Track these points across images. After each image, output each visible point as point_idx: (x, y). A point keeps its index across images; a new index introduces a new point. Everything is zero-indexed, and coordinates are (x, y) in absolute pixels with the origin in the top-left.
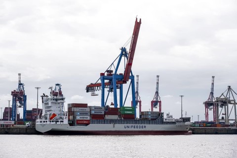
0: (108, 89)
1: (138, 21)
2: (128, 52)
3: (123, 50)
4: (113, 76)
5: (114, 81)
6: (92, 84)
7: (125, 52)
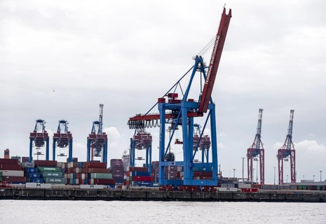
0: (170, 125)
1: (227, 13)
2: (208, 65)
3: (199, 60)
4: (182, 104)
5: (183, 111)
6: (139, 116)
7: (202, 64)
